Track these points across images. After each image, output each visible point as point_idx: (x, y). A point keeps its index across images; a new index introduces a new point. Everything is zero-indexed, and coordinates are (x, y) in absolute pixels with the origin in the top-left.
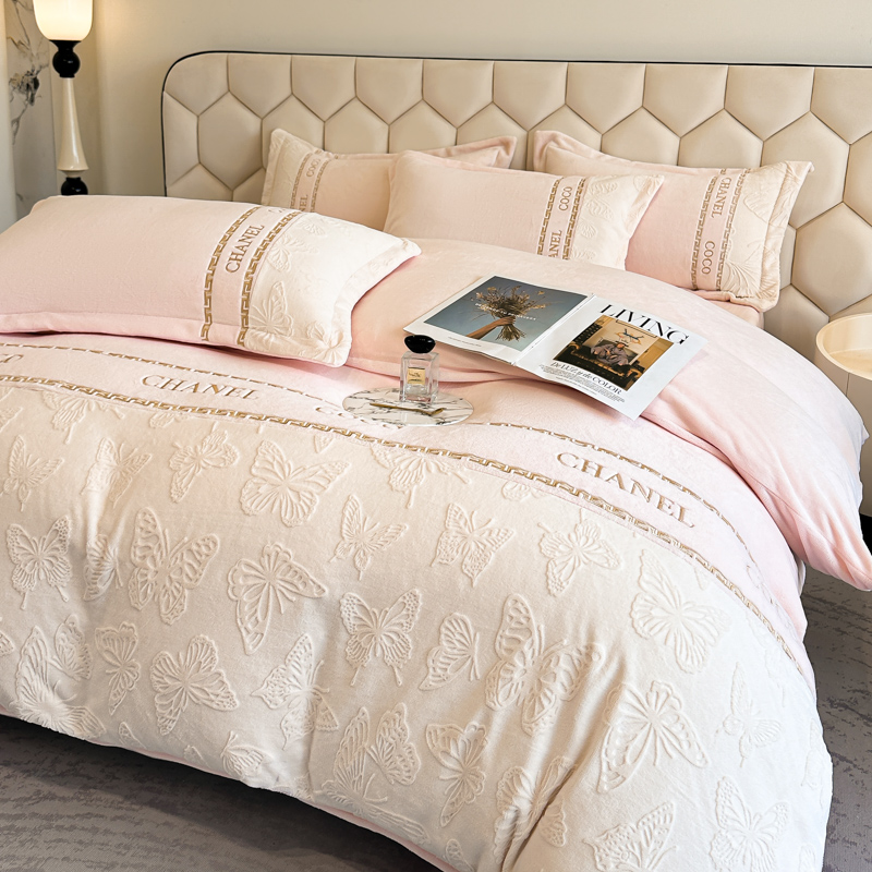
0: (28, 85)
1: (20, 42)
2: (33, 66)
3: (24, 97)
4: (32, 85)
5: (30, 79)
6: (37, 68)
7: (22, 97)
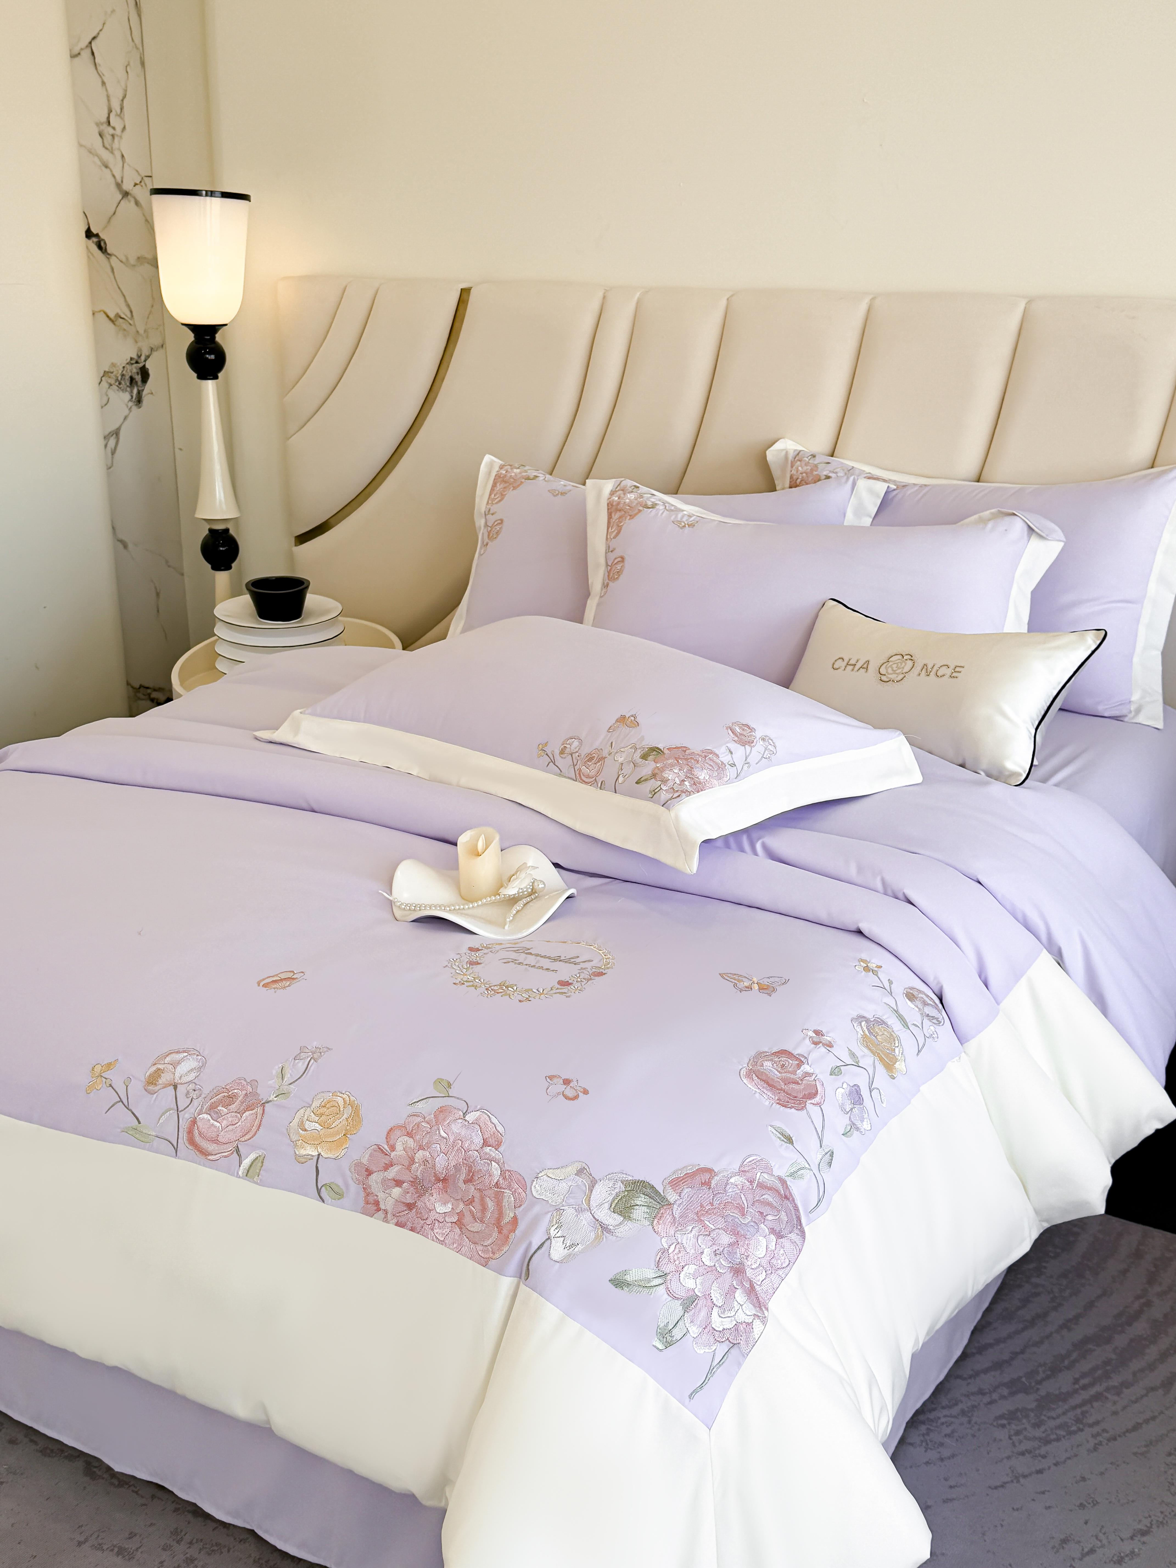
0: (132, 379)
1: (118, 316)
2: (140, 350)
3: (126, 396)
4: (138, 378)
5: (135, 369)
6: (145, 352)
7: (122, 398)
